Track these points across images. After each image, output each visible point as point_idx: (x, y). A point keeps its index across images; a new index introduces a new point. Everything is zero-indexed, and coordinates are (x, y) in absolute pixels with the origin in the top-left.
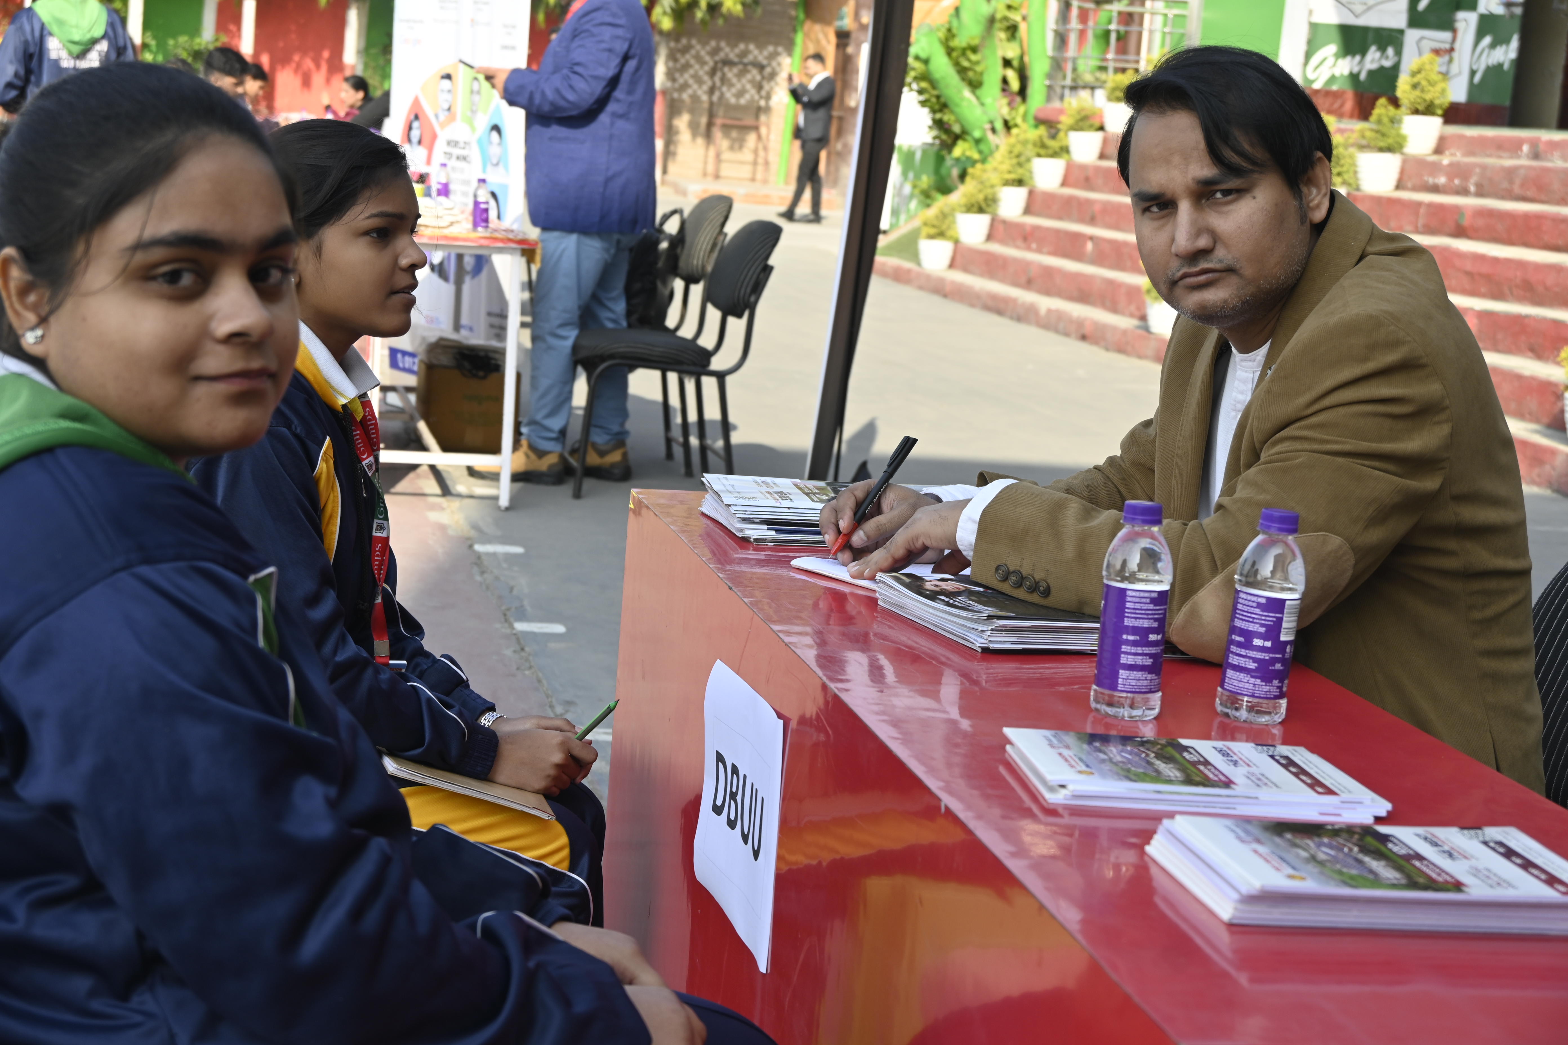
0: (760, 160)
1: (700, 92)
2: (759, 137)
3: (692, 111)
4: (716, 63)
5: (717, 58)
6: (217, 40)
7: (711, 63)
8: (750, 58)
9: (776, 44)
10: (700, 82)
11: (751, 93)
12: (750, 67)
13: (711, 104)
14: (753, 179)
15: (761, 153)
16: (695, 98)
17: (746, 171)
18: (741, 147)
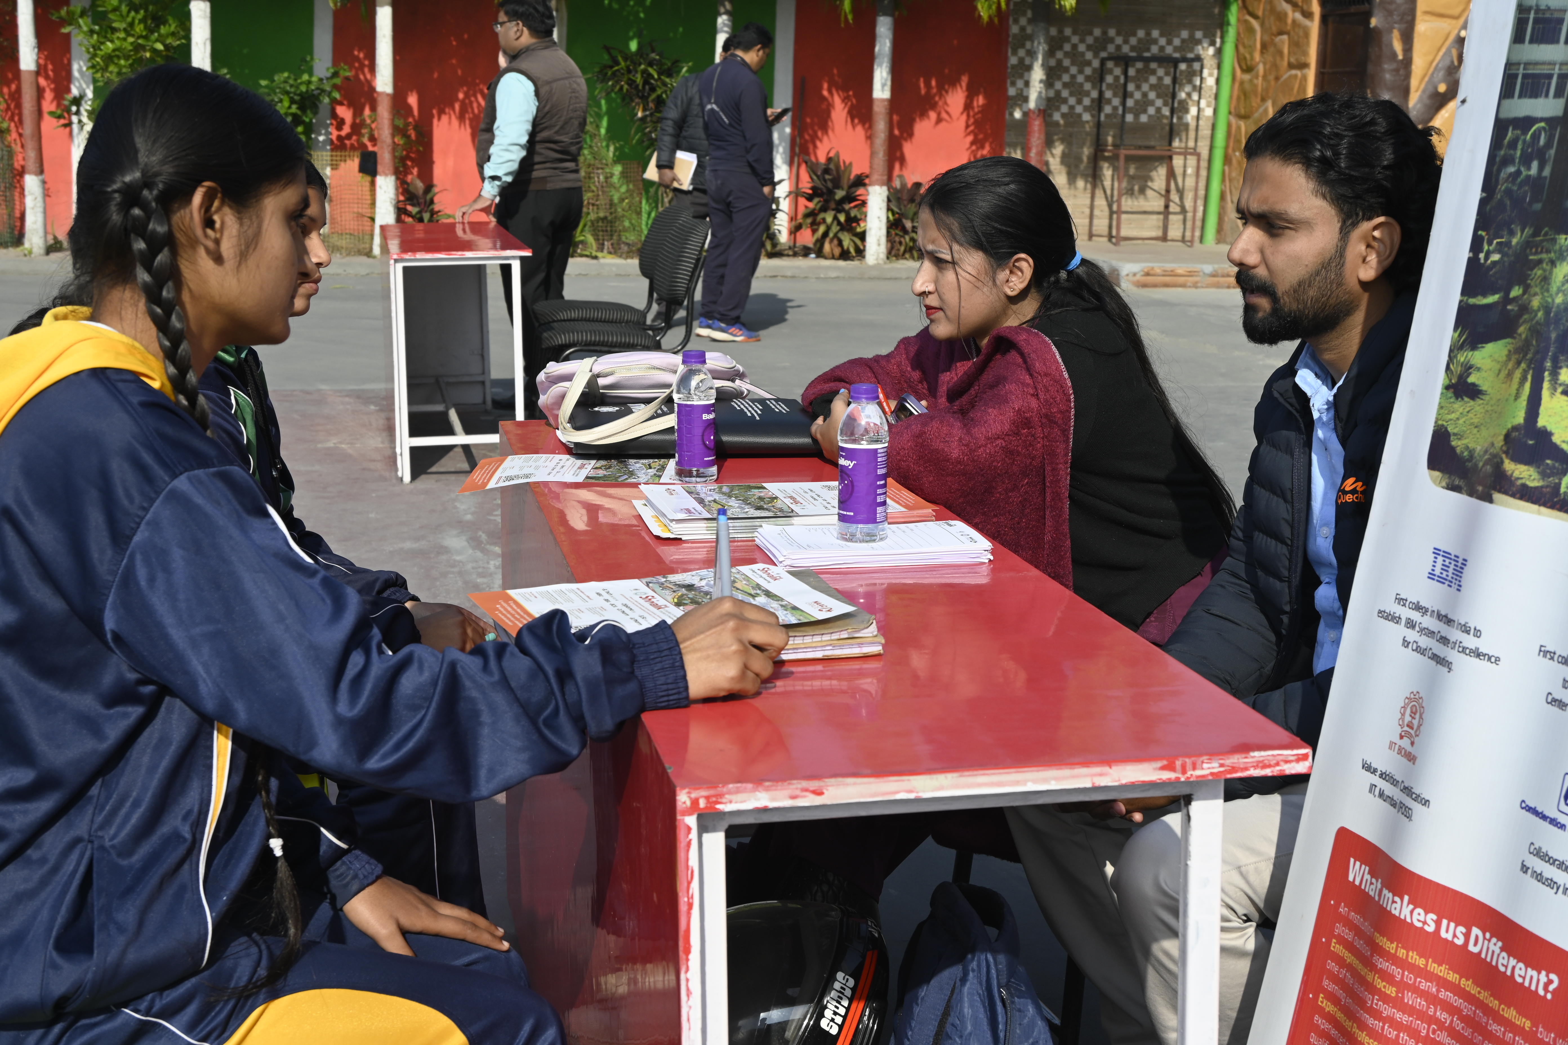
0: (1173, 208)
1: (1079, 109)
2: (1171, 174)
3: (1067, 140)
4: (1103, 62)
5: (1104, 54)
6: (335, 75)
7: (1096, 63)
8: (1155, 49)
9: (1192, 28)
10: (1078, 92)
11: (1158, 106)
12: (1153, 65)
13: (1099, 125)
14: (1164, 238)
15: (1175, 197)
16: (1072, 118)
17: (1150, 227)
18: (1142, 191)
